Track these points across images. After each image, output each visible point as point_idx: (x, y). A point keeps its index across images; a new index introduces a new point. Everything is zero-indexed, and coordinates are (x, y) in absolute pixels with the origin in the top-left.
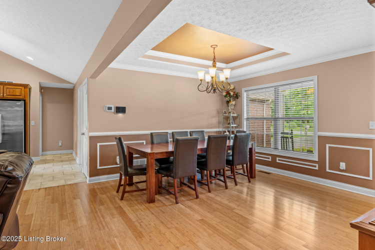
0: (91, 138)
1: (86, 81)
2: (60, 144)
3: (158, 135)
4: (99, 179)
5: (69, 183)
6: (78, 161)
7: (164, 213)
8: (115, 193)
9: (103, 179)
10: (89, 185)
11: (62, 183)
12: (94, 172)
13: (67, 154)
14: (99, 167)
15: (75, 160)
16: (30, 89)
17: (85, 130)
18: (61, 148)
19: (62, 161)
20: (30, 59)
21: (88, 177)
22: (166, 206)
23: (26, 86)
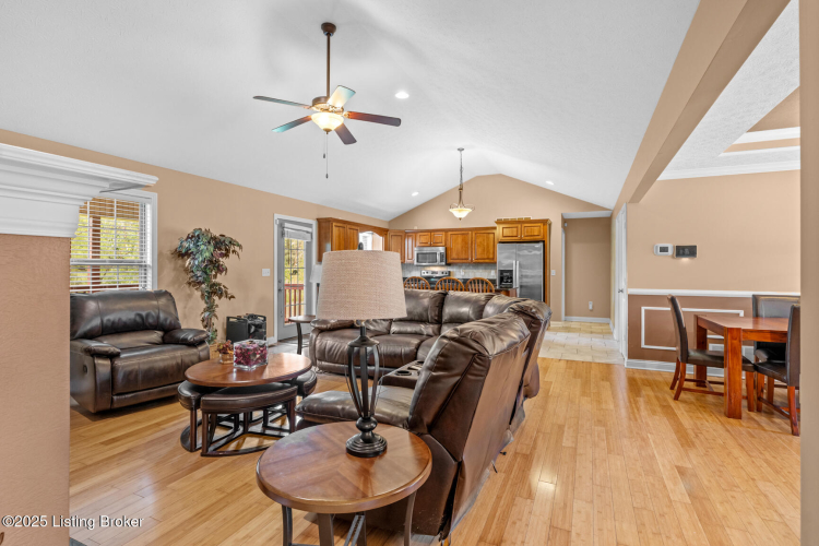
0: (631, 297)
1: (624, 207)
2: (591, 307)
3: (769, 300)
4: (644, 366)
5: (598, 361)
6: (615, 336)
7: (753, 437)
8: (667, 389)
9: (652, 366)
10: (628, 370)
11: (588, 359)
12: (635, 352)
13: (601, 324)
14: (643, 346)
15: (611, 333)
16: (550, 225)
17: (623, 285)
18: (592, 313)
19: (592, 333)
20: (550, 184)
21: (626, 358)
22: (765, 430)
23: (545, 222)
